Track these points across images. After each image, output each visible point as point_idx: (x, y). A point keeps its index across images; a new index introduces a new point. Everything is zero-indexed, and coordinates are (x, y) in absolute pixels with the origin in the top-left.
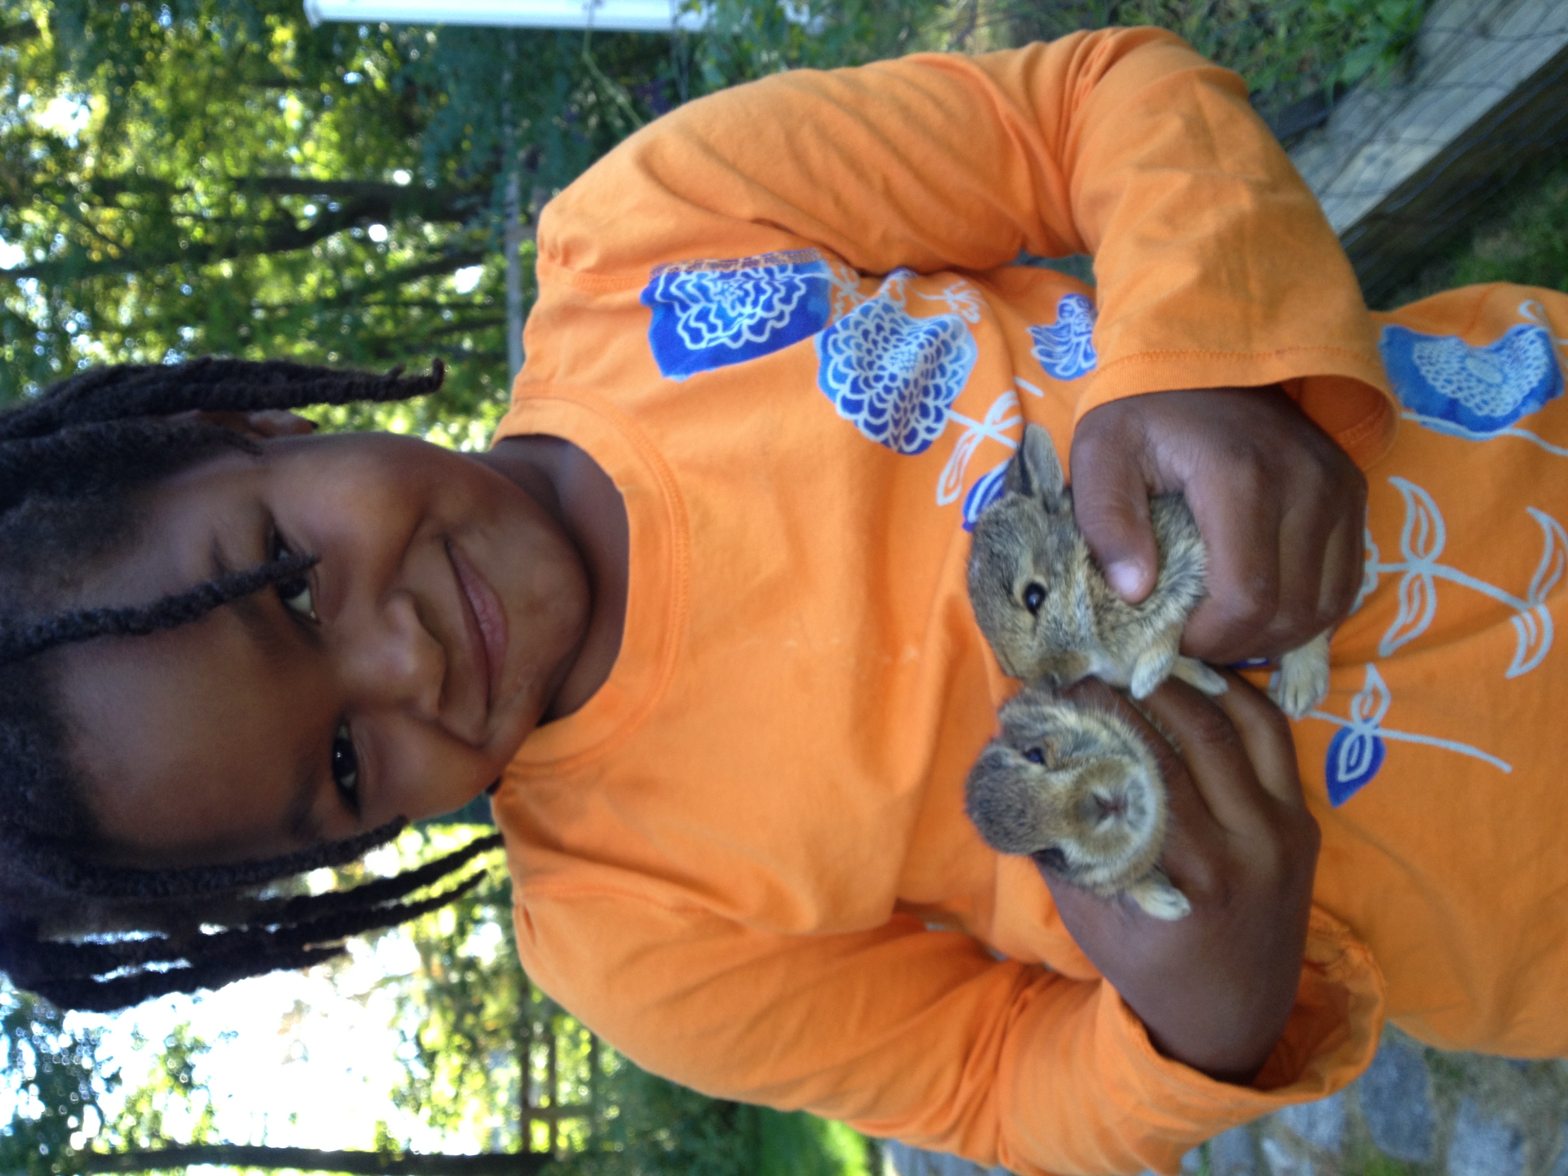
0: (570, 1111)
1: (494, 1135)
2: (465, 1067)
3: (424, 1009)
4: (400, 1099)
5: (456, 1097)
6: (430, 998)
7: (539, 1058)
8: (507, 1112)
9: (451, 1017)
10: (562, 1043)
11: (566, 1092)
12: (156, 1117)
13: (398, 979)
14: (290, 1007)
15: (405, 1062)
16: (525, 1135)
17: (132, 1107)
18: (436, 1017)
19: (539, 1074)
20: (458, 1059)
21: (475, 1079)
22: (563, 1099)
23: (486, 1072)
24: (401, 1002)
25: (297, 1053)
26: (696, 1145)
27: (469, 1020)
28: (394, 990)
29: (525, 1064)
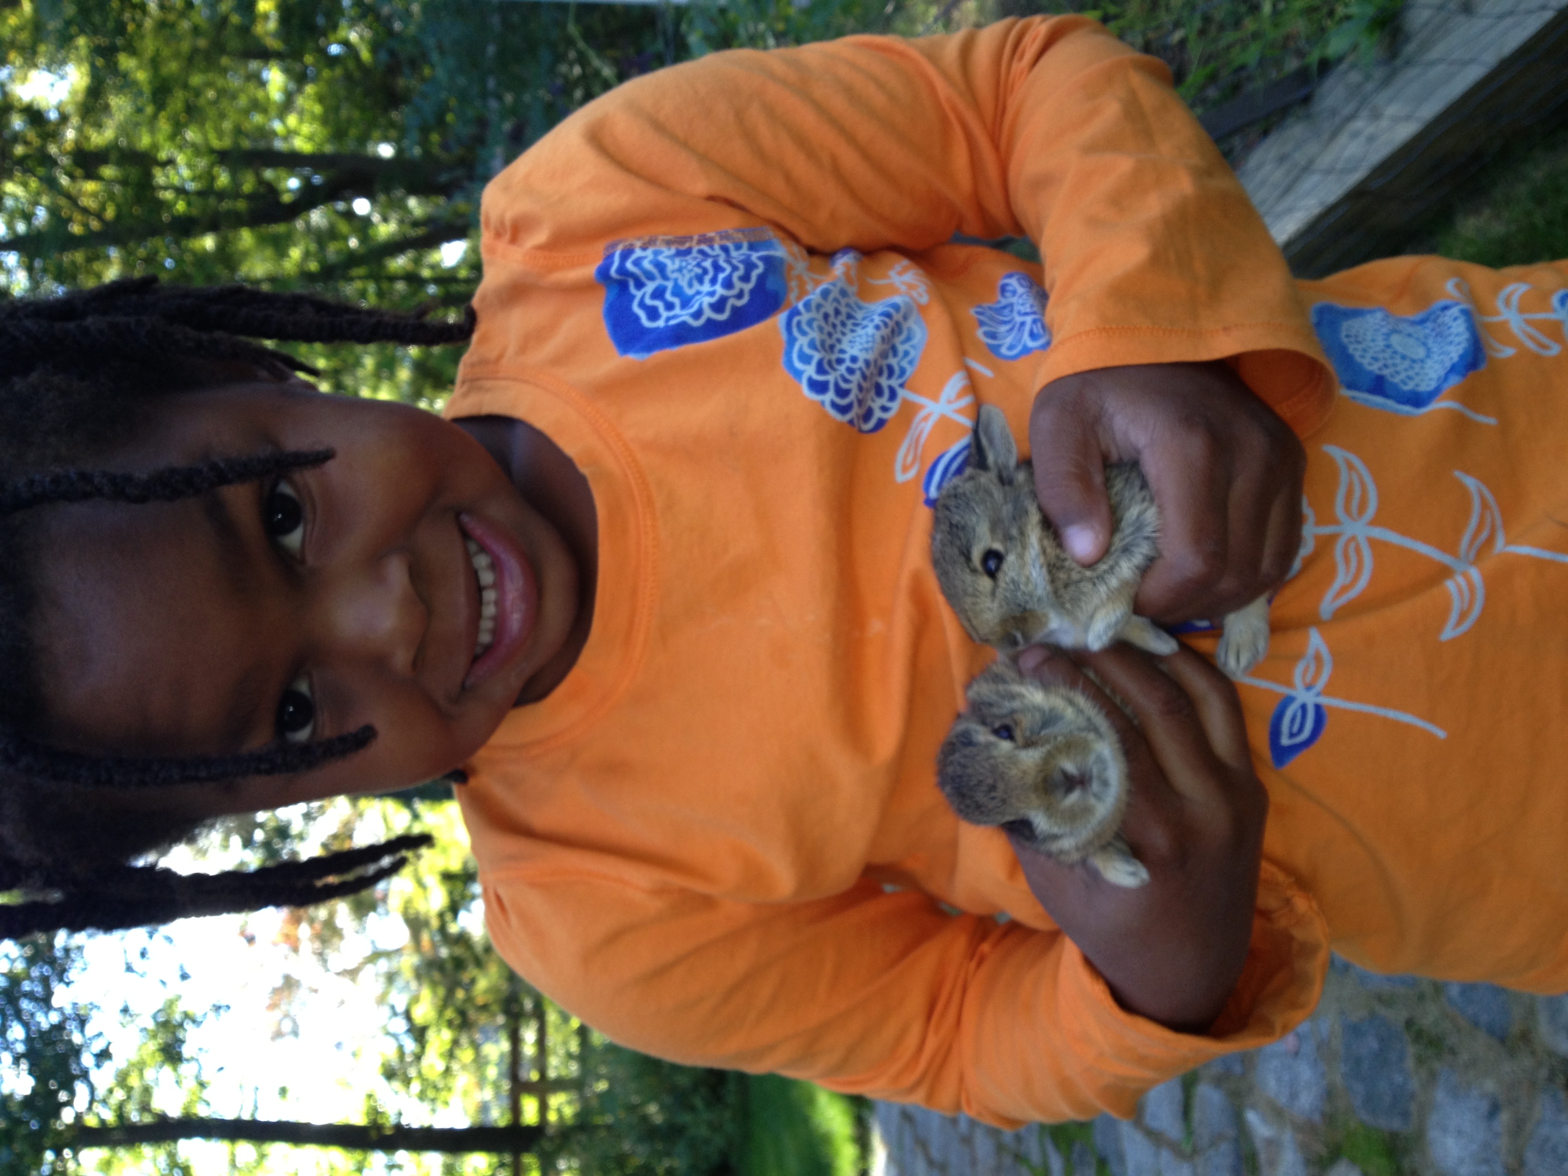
0: (560, 1085)
1: (484, 1108)
2: (455, 1043)
3: (414, 985)
4: (390, 1074)
5: (447, 1071)
6: (420, 974)
7: (529, 1035)
8: (496, 1085)
9: (441, 991)
10: (552, 1017)
11: (556, 1067)
12: (147, 1091)
13: (387, 954)
14: (279, 982)
15: (395, 1036)
16: (516, 1109)
17: (122, 1079)
18: (426, 994)
19: (529, 1049)
20: (447, 1035)
21: (466, 1055)
22: (552, 1074)
23: (476, 1047)
24: (391, 978)
25: (287, 1026)
26: (685, 1118)
27: (460, 994)
28: (383, 965)
29: (516, 1040)
